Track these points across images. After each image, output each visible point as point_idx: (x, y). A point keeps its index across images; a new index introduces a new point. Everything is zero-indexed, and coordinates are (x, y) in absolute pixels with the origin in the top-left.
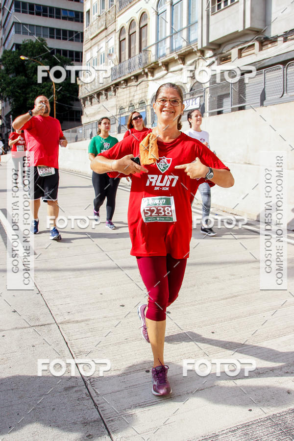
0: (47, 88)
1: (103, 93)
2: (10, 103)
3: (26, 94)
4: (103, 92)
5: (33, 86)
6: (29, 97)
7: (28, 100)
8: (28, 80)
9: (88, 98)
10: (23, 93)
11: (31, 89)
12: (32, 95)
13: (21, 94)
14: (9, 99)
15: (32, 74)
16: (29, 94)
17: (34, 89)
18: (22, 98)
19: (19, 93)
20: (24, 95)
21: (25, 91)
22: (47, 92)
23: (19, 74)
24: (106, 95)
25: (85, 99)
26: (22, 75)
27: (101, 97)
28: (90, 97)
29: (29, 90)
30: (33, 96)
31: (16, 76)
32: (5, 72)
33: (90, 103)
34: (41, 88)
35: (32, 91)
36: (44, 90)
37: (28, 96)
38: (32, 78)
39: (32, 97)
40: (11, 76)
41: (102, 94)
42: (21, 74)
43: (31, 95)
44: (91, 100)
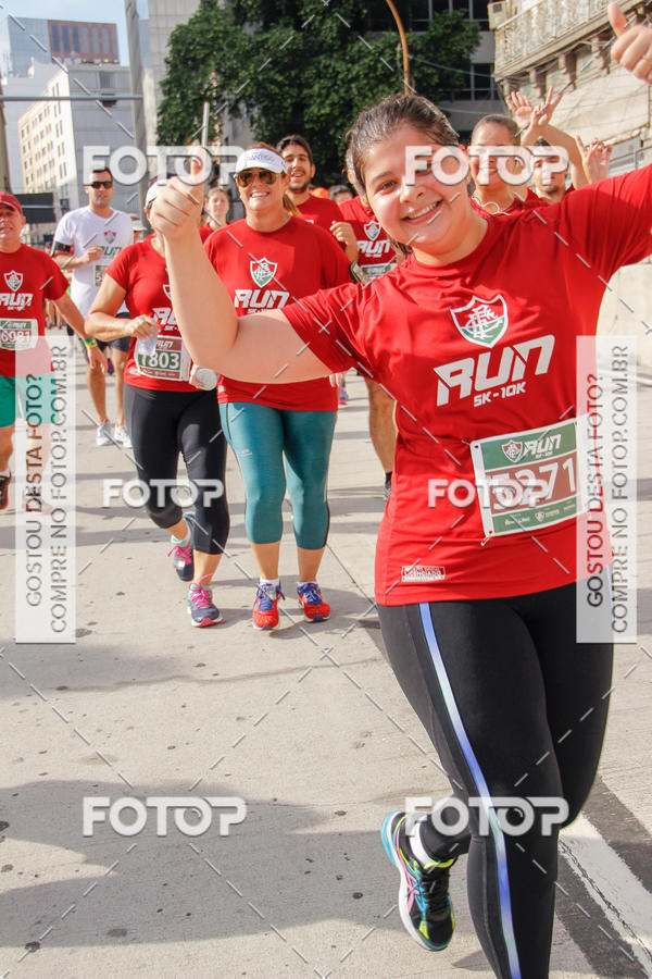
0: (366, 61)
1: (594, 48)
2: (252, 121)
3: (301, 87)
4: (595, 43)
5: (322, 57)
6: (311, 97)
7: (309, 106)
8: (304, 38)
9: (533, 75)
10: (290, 86)
11: (317, 68)
12: (320, 88)
13: (287, 88)
14: (250, 106)
15: (319, 18)
16: (310, 86)
17: (326, 67)
18: (289, 101)
19: (280, 85)
20: (294, 92)
21: (297, 77)
22: (366, 75)
23: (277, 22)
24: (604, 52)
25: (518, 80)
26: (286, 25)
27: (581, 64)
28: (537, 69)
29: (310, 72)
30: (324, 92)
31: (266, 28)
32: (232, 19)
33: (538, 92)
34: (347, 62)
35: (319, 75)
36: (357, 68)
37: (306, 91)
38: (319, 31)
39: (319, 95)
40: (249, 30)
41: (588, 51)
42: (281, 21)
43: (316, 88)
44: (542, 78)
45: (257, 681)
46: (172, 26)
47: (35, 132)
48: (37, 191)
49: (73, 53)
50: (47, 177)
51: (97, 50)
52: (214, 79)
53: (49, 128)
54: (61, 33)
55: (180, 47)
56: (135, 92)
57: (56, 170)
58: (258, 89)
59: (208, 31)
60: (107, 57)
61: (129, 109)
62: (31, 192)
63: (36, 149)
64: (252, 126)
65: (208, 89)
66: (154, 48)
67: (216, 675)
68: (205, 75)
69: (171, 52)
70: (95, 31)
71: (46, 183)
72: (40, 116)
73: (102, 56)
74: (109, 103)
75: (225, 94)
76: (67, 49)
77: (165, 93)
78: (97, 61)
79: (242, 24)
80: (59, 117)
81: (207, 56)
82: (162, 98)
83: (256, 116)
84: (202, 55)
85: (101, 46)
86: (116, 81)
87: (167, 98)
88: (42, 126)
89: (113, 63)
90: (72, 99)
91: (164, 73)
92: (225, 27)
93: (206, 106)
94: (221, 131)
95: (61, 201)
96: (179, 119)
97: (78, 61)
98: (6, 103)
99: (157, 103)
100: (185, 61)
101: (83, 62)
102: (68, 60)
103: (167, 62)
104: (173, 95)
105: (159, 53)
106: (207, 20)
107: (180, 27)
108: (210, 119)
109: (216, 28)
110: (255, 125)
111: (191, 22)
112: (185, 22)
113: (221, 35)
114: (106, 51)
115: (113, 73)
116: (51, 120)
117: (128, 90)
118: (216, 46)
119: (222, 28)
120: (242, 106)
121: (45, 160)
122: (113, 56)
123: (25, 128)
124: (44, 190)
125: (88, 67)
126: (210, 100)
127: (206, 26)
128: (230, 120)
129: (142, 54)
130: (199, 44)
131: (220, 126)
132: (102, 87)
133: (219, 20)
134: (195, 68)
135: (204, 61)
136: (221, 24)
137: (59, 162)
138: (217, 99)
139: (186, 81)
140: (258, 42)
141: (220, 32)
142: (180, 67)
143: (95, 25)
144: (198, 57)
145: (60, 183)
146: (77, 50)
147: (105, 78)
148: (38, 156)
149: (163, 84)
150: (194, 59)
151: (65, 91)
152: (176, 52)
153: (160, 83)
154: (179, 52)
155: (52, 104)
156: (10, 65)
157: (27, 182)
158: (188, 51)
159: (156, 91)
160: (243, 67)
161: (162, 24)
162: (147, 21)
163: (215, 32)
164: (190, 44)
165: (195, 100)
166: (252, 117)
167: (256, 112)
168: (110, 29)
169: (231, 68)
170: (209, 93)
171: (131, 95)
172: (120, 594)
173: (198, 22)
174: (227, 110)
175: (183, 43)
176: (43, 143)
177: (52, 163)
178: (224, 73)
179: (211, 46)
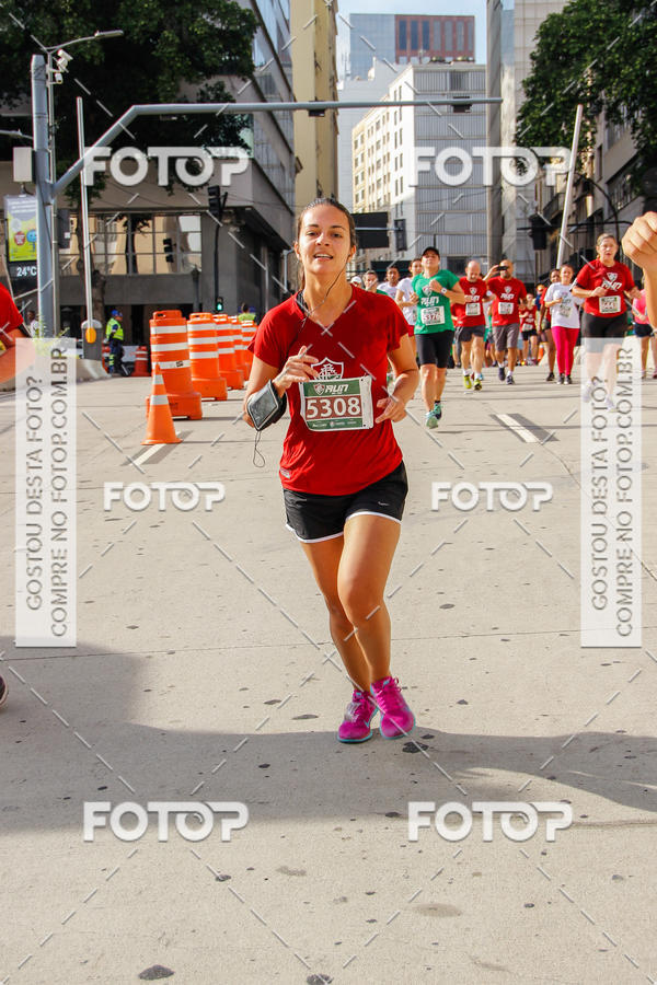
45: (639, 830)
46: (543, 17)
47: (370, 142)
48: (367, 211)
49: (421, 51)
50: (380, 193)
51: (449, 48)
52: (588, 76)
53: (386, 138)
54: (409, 28)
55: (549, 40)
56: (491, 94)
57: (391, 187)
58: (643, 88)
59: (586, 21)
60: (460, 54)
61: (482, 114)
62: (360, 212)
63: (370, 161)
64: (633, 132)
65: (581, 90)
66: (518, 41)
67: (584, 817)
68: (579, 72)
69: (539, 45)
70: (449, 26)
71: (379, 201)
72: (378, 123)
73: (454, 54)
74: (461, 108)
75: (602, 94)
76: (415, 48)
77: (528, 94)
78: (448, 59)
79: (628, 12)
80: (400, 125)
81: (583, 51)
82: (524, 99)
83: (640, 121)
84: (577, 50)
85: (454, 42)
86: (470, 82)
87: (530, 99)
88: (379, 135)
89: (468, 61)
90: (415, 104)
91: (528, 70)
92: (607, 15)
93: (579, 108)
94: (593, 140)
95: (396, 222)
96: (543, 125)
97: (427, 59)
98: (339, 110)
99: (516, 106)
100: (554, 57)
101: (432, 61)
102: (415, 60)
103: (533, 57)
104: (537, 96)
105: (524, 48)
106: (586, 8)
107: (552, 17)
108: (583, 125)
109: (597, 17)
110: (639, 131)
111: (566, 10)
112: (559, 11)
113: (601, 25)
114: (460, 48)
115: (467, 72)
116: (391, 128)
117: (482, 91)
118: (596, 38)
119: (603, 17)
120: (623, 109)
121: (379, 174)
122: (468, 54)
123: (359, 138)
124: (376, 210)
125: (439, 67)
126: (583, 101)
127: (584, 15)
128: (607, 126)
129: (502, 50)
130: (573, 36)
131: (593, 133)
132: (452, 88)
133: (600, 6)
134: (565, 65)
135: (579, 56)
136: (603, 12)
137: (395, 176)
138: (591, 100)
139: (555, 79)
140: (647, 32)
141: (601, 21)
142: (548, 62)
143: (449, 18)
144: (572, 52)
145: (394, 200)
146: (426, 47)
147: (456, 79)
148: (372, 170)
149: (526, 83)
150: (566, 55)
151: (408, 96)
152: (543, 46)
153: (523, 81)
154: (548, 45)
155: (392, 110)
156: (348, 67)
157: (357, 201)
158: (559, 44)
159: (516, 92)
160: (626, 63)
161: (530, 14)
162: (511, 11)
163: (595, 21)
164: (563, 36)
165: (563, 103)
166: (635, 123)
167: (639, 115)
168: (467, 22)
169: (612, 64)
170: (582, 94)
171: (487, 98)
172: (462, 702)
173: (575, 10)
174: (602, 115)
175: (554, 36)
176: (379, 155)
177: (387, 177)
178: (603, 69)
179: (591, 39)
